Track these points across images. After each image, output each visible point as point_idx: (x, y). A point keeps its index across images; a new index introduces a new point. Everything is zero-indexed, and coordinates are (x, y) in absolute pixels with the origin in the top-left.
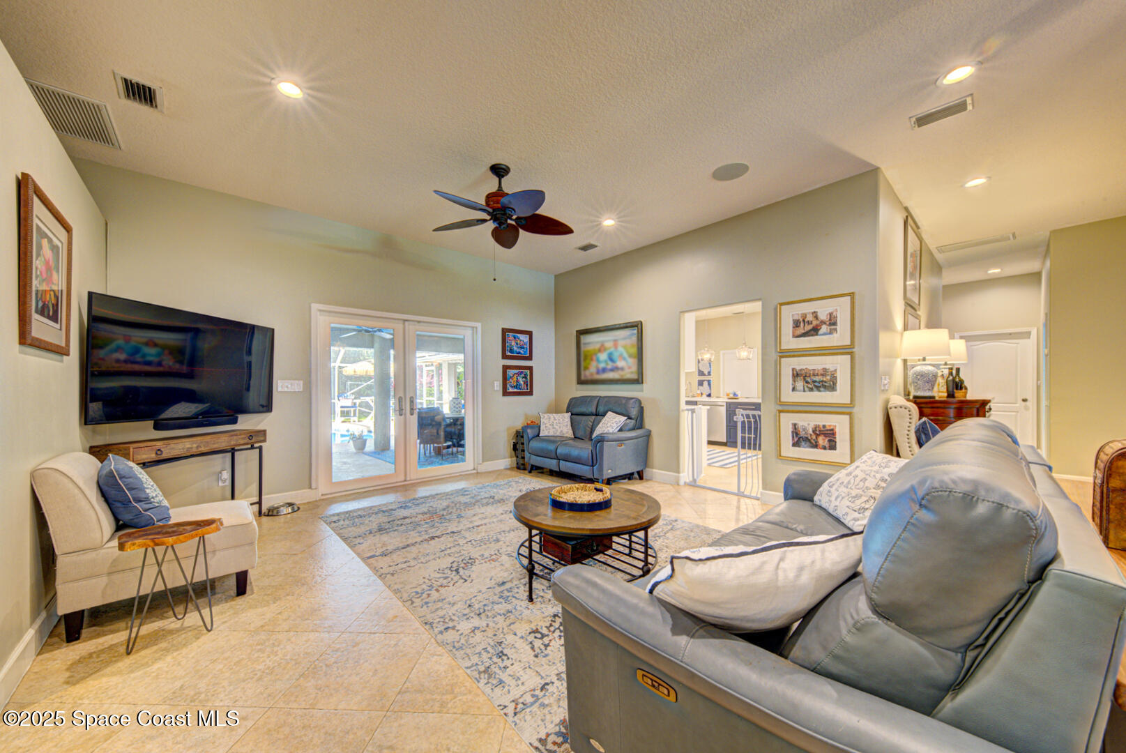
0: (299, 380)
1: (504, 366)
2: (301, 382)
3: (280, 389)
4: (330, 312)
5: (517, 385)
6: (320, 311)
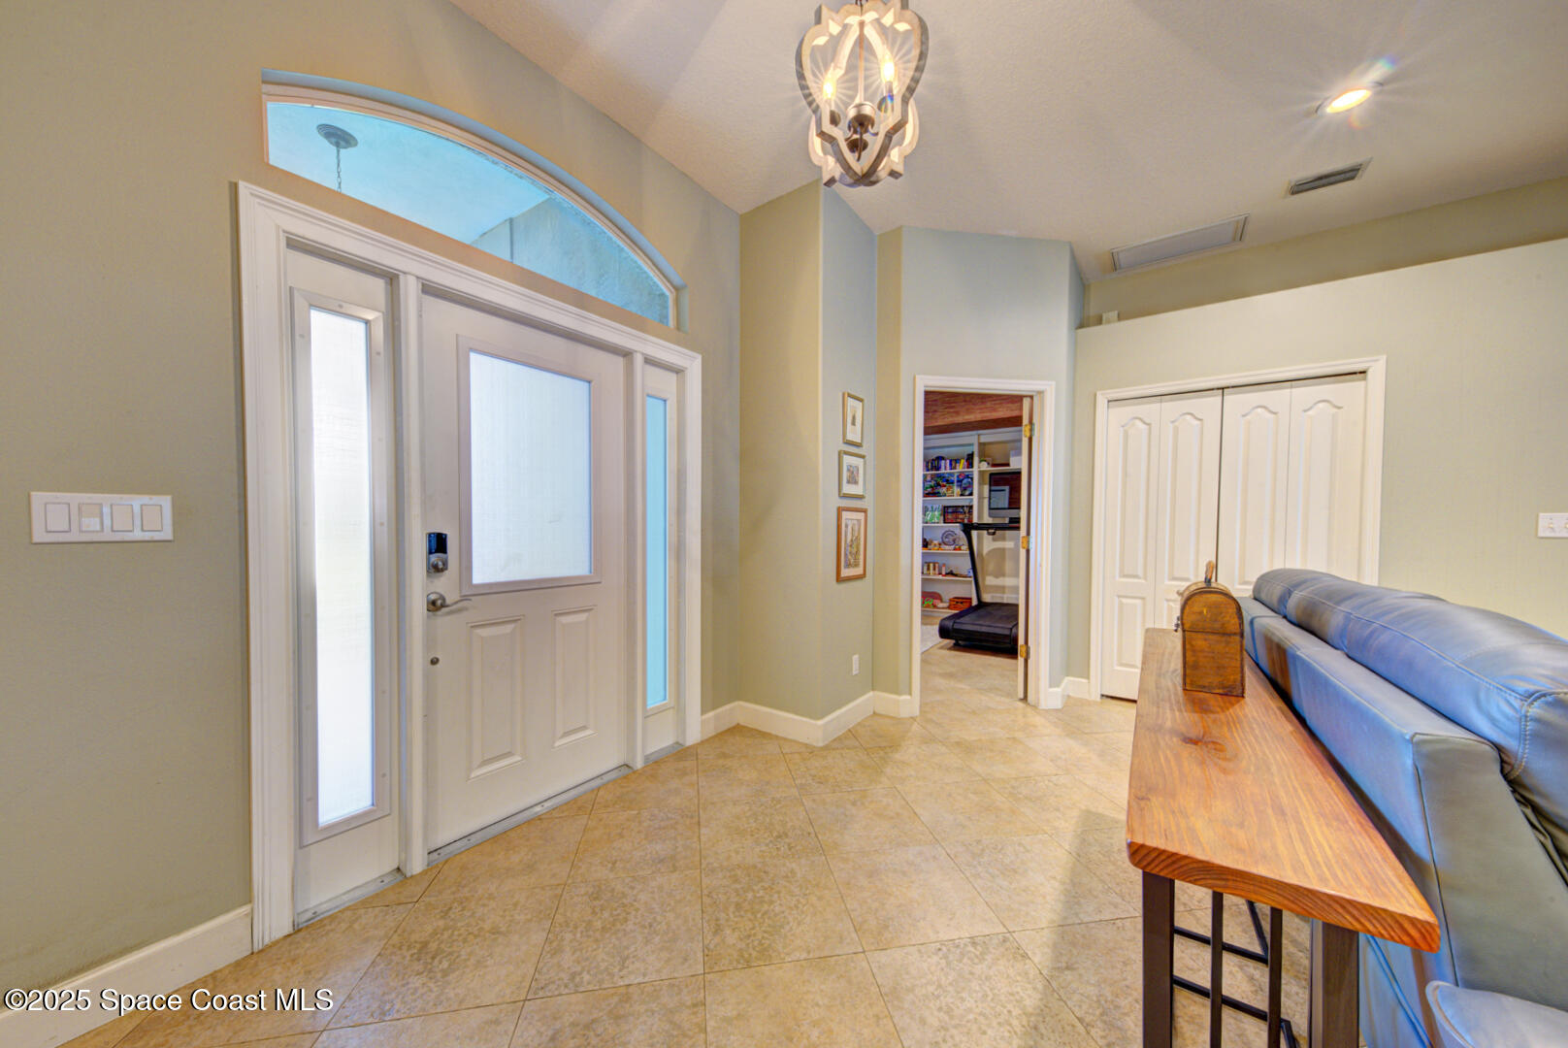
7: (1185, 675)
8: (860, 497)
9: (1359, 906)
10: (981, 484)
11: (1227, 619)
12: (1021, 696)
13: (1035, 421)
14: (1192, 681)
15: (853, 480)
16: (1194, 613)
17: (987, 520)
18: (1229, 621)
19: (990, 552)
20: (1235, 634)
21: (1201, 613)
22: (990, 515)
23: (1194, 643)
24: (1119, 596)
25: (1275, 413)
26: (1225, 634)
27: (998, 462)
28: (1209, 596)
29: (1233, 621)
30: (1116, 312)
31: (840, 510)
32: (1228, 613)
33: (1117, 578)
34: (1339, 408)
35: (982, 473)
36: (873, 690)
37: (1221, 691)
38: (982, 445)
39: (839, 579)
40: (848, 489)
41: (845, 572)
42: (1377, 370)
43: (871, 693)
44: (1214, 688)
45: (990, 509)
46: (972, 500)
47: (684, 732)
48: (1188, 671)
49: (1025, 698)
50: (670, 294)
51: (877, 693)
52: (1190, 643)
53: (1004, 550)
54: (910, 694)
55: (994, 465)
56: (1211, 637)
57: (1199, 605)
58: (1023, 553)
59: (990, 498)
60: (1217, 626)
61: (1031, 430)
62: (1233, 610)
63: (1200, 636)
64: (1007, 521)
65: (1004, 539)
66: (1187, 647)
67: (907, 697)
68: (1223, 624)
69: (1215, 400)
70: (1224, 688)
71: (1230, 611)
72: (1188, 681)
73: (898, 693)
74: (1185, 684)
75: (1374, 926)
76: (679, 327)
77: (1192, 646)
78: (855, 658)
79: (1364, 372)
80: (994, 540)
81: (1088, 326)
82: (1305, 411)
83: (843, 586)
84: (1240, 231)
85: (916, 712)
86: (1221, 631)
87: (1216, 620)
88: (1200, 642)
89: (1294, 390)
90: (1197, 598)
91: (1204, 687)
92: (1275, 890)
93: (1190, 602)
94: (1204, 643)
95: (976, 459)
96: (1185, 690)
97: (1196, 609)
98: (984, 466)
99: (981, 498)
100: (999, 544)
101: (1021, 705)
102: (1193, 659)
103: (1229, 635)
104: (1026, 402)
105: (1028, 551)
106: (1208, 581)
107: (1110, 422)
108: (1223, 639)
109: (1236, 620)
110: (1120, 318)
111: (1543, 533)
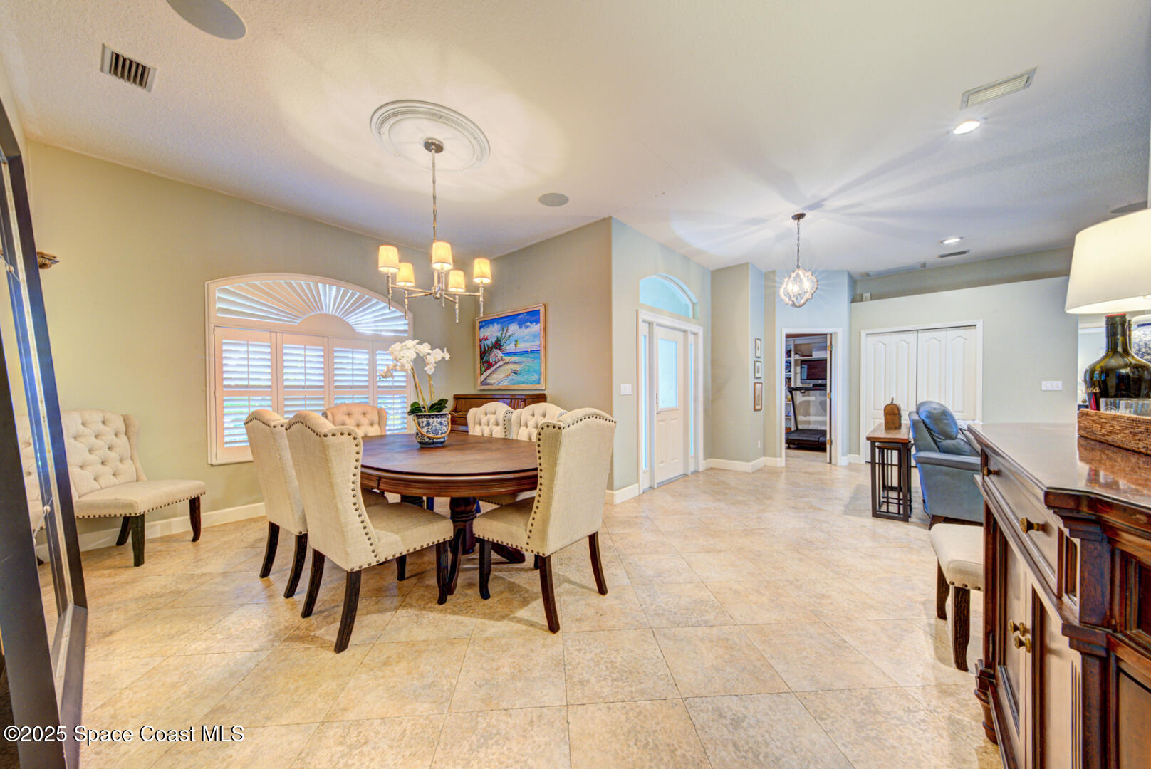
8: (760, 378)
10: (796, 365)
12: (828, 461)
13: (833, 343)
15: (758, 372)
17: (799, 385)
19: (800, 403)
20: (898, 414)
21: (888, 411)
22: (802, 383)
23: (887, 417)
24: (874, 418)
25: (940, 341)
26: (895, 414)
27: (804, 354)
28: (890, 406)
30: (869, 294)
31: (755, 383)
32: (896, 409)
34: (966, 339)
35: (796, 361)
36: (764, 456)
38: (796, 346)
39: (755, 410)
40: (758, 375)
41: (757, 407)
42: (980, 325)
43: (762, 458)
45: (801, 379)
46: (790, 375)
47: (698, 466)
49: (830, 462)
50: (690, 306)
51: (766, 458)
53: (809, 402)
54: (781, 457)
55: (803, 356)
56: (892, 415)
57: (888, 408)
58: (828, 400)
59: (801, 373)
61: (831, 348)
63: (889, 415)
64: (811, 386)
65: (809, 396)
67: (779, 459)
69: (914, 335)
70: (895, 428)
73: (776, 457)
74: (885, 428)
76: (694, 317)
78: (759, 442)
79: (975, 326)
80: (803, 396)
81: (856, 302)
82: (953, 340)
83: (757, 412)
84: (924, 265)
85: (784, 465)
87: (893, 411)
88: (889, 417)
89: (948, 332)
95: (793, 353)
98: (797, 357)
99: (796, 373)
100: (806, 398)
101: (829, 465)
102: (888, 422)
104: (829, 337)
105: (831, 400)
107: (868, 343)
108: (895, 416)
109: (898, 410)
110: (872, 298)
111: (1044, 389)
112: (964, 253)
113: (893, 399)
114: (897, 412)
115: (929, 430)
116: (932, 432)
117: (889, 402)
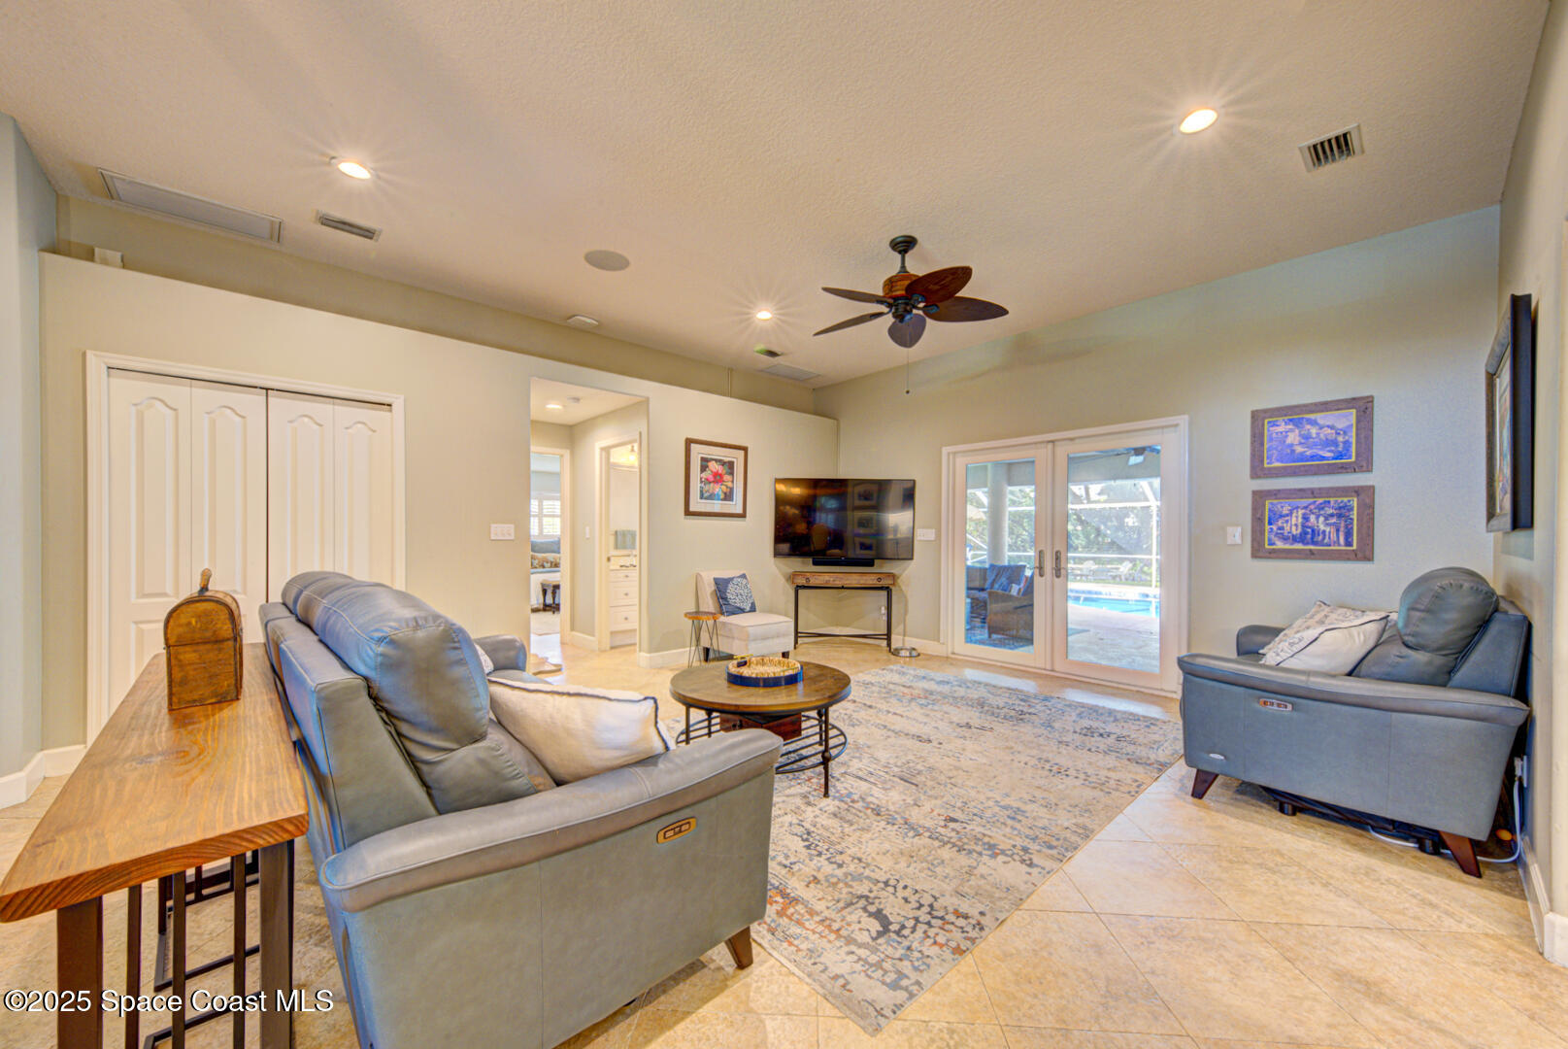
0: (931, 527)
1: (1255, 493)
2: (934, 530)
3: (919, 538)
4: (964, 452)
5: (1304, 533)
6: (955, 453)
7: (171, 694)
9: (251, 830)
11: (219, 626)
14: (179, 699)
16: (180, 625)
18: (221, 628)
20: (228, 639)
21: (189, 623)
23: (182, 657)
25: (319, 427)
26: (218, 641)
28: (198, 605)
29: (225, 627)
32: (218, 619)
33: (134, 600)
34: (374, 431)
37: (213, 700)
42: (399, 405)
44: (206, 700)
48: (174, 690)
52: (176, 658)
56: (202, 647)
57: (187, 617)
60: (208, 634)
62: (224, 615)
63: (188, 648)
66: (173, 662)
68: (215, 632)
69: (257, 399)
70: (217, 696)
71: (223, 617)
72: (175, 699)
74: (170, 703)
75: (264, 839)
77: (180, 661)
79: (389, 405)
82: (347, 428)
84: (277, 232)
86: (213, 639)
87: (207, 629)
88: (189, 655)
89: (336, 407)
90: (184, 608)
91: (195, 701)
92: (180, 856)
93: (174, 615)
94: (195, 654)
96: (171, 710)
97: (183, 620)
102: (180, 675)
103: (223, 641)
106: (204, 589)
108: (215, 646)
109: (228, 626)
110: (126, 265)
111: (493, 538)
112: (368, 233)
113: (206, 576)
114: (226, 629)
115: (389, 717)
116: (405, 729)
117: (191, 589)
